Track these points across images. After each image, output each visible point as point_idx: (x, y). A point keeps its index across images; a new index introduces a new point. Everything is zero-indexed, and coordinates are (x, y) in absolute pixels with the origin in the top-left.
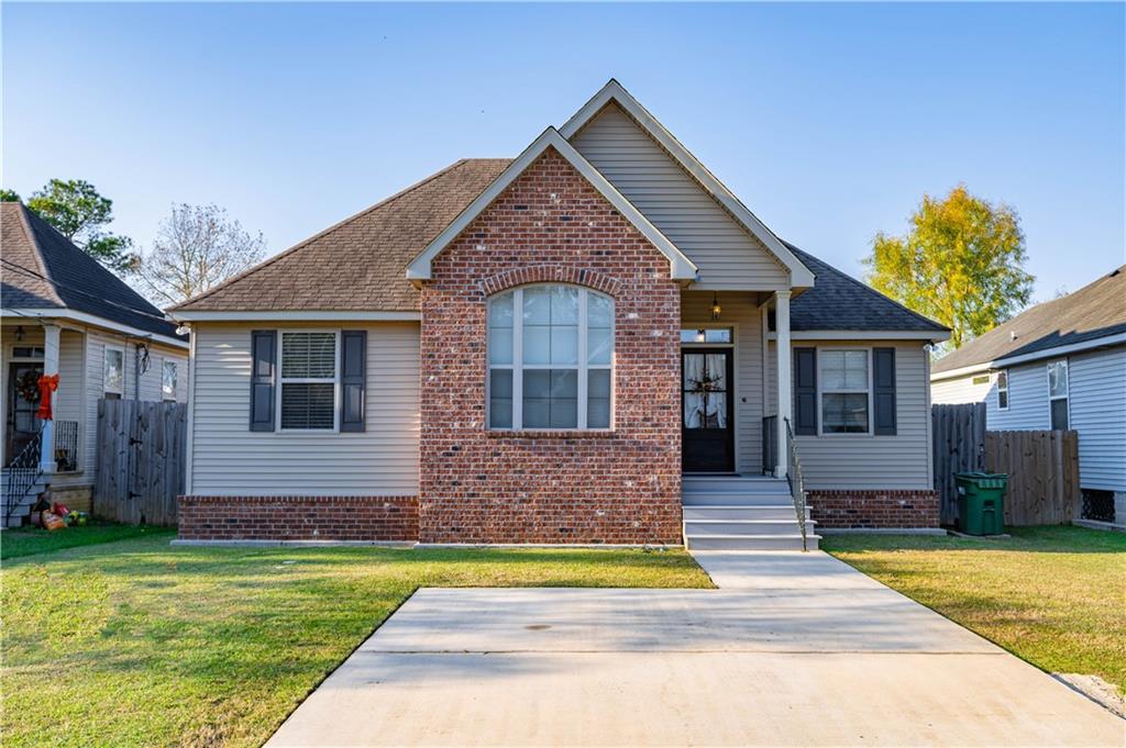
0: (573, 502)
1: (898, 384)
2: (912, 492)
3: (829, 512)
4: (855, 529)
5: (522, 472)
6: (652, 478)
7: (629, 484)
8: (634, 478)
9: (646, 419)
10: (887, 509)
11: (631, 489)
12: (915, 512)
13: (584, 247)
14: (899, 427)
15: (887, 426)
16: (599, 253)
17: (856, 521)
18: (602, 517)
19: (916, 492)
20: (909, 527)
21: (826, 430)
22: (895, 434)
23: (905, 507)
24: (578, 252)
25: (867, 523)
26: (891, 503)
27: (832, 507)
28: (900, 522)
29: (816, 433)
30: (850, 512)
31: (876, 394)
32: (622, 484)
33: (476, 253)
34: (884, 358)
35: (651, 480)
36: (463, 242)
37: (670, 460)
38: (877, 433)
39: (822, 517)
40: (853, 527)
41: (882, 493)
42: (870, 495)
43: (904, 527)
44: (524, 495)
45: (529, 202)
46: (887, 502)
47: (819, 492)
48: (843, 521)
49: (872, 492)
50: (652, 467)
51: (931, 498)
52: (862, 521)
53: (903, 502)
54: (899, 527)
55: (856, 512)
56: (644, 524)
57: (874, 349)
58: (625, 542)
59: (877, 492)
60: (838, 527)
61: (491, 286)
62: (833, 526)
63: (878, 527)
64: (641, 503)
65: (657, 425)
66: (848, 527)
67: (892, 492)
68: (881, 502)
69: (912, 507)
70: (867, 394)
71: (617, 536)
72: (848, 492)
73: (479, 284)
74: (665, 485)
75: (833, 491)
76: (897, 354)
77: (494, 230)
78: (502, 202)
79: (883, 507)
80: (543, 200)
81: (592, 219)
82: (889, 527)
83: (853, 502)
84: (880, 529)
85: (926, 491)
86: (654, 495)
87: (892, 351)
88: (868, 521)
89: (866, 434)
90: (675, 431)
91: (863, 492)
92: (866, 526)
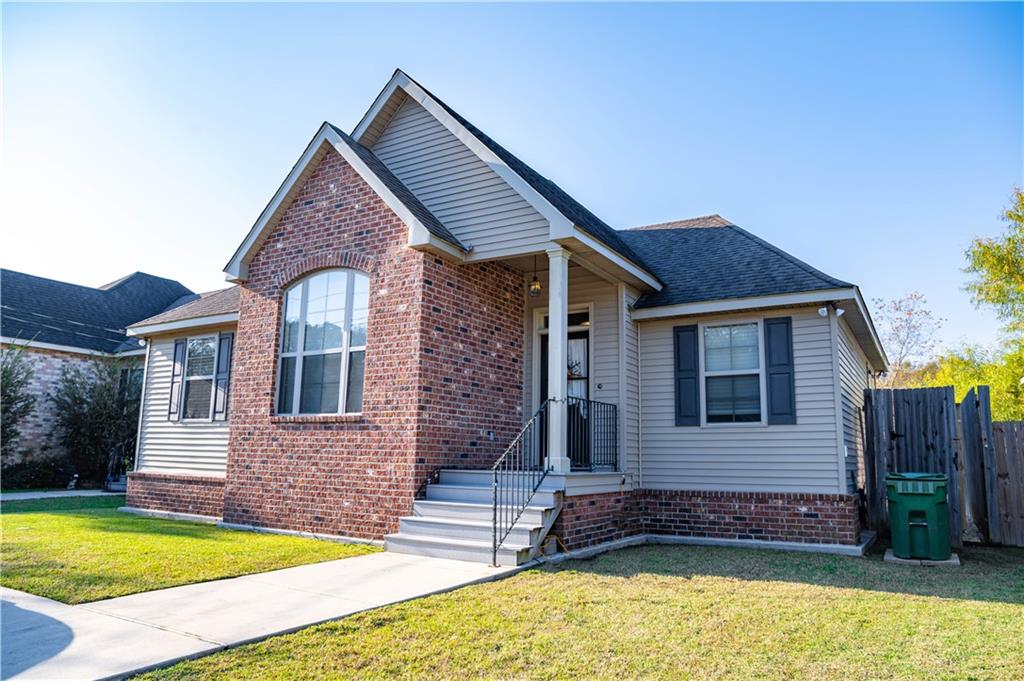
0: (326, 489)
1: (796, 361)
2: (815, 496)
3: (712, 517)
4: (743, 541)
5: (291, 457)
6: (390, 467)
7: (371, 472)
8: (375, 467)
9: (388, 402)
10: (784, 517)
11: (372, 479)
12: (820, 522)
13: (350, 230)
14: (799, 413)
15: (784, 412)
16: (361, 233)
17: (744, 531)
18: (348, 507)
19: (821, 496)
20: (812, 541)
21: (711, 419)
22: (794, 422)
23: (806, 515)
24: (346, 235)
25: (758, 533)
26: (788, 509)
27: (714, 512)
28: (801, 534)
29: (697, 423)
30: (738, 519)
31: (769, 376)
32: (365, 473)
33: (276, 251)
34: (779, 332)
35: (389, 468)
36: (269, 242)
37: (406, 447)
38: (771, 422)
39: (704, 523)
40: (740, 537)
41: (776, 496)
42: (762, 498)
43: (806, 541)
44: (291, 479)
45: (315, 196)
46: (783, 508)
47: (699, 493)
48: (729, 530)
49: (764, 494)
50: (390, 454)
51: (842, 504)
52: (752, 531)
53: (804, 509)
54: (799, 540)
55: (744, 519)
56: (380, 518)
57: (765, 320)
58: (364, 536)
59: (770, 495)
60: (722, 536)
61: (283, 279)
62: (717, 536)
63: (773, 539)
64: (379, 495)
65: (397, 408)
66: (734, 537)
67: (789, 496)
68: (775, 508)
69: (816, 516)
70: (758, 375)
71: (358, 529)
72: (734, 494)
73: (276, 279)
74: (400, 474)
75: (716, 493)
76: (794, 324)
77: (289, 227)
78: (297, 201)
79: (778, 514)
80: (324, 191)
81: (358, 201)
82: (787, 540)
83: (740, 507)
84: (775, 543)
85: (835, 496)
86: (390, 487)
87: (788, 321)
88: (761, 531)
89: (757, 424)
90: (411, 415)
91: (751, 494)
92: (756, 538)
